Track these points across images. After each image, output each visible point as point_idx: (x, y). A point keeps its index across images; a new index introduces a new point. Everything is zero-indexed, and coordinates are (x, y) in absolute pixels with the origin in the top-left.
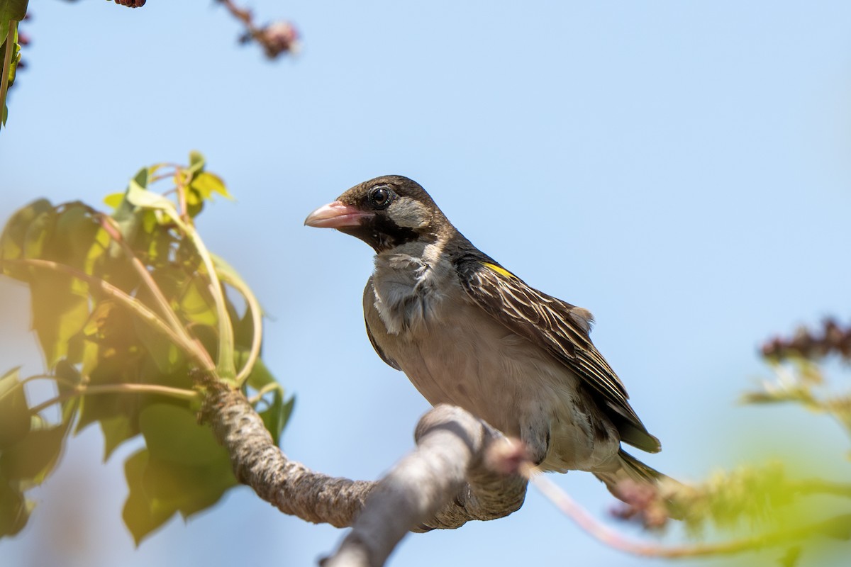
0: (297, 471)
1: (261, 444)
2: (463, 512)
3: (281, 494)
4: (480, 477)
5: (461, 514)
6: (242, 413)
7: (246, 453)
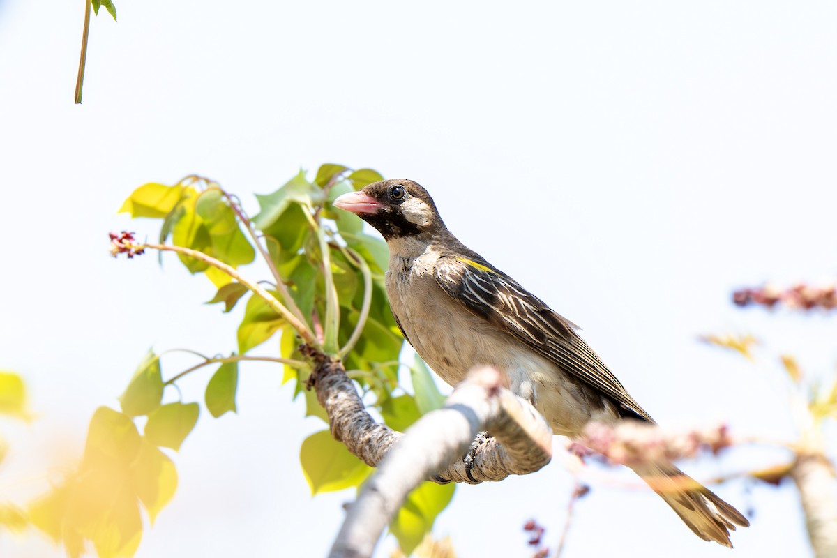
0: (380, 431)
1: (353, 407)
2: (503, 468)
3: (366, 450)
4: (506, 438)
5: (501, 469)
6: (340, 381)
7: (341, 415)
